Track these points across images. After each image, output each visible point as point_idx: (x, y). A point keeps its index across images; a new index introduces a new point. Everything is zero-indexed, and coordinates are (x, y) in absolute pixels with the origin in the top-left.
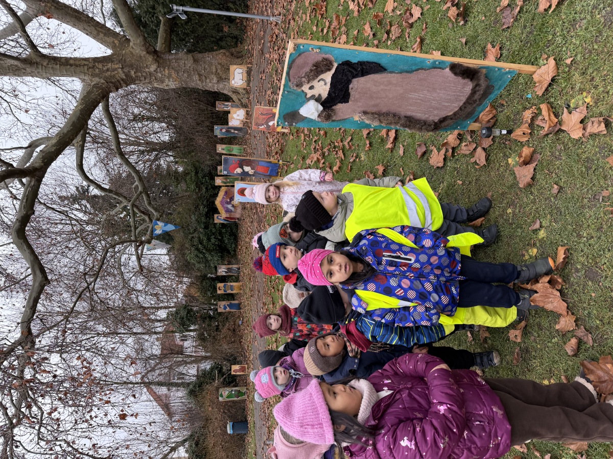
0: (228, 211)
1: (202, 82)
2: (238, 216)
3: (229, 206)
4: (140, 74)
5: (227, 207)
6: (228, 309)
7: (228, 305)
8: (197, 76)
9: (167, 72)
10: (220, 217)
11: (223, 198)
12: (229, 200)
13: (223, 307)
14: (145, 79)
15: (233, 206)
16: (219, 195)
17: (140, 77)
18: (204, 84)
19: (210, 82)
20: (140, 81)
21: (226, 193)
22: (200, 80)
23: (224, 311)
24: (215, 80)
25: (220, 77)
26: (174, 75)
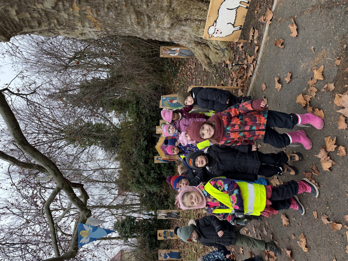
1: (143, 27)
4: (28, 15)
8: (133, 16)
9: (77, 8)
14: (40, 24)
17: (29, 22)
18: (146, 30)
19: (158, 27)
20: (32, 27)
22: (138, 23)
24: (167, 22)
25: (177, 17)
26: (90, 14)
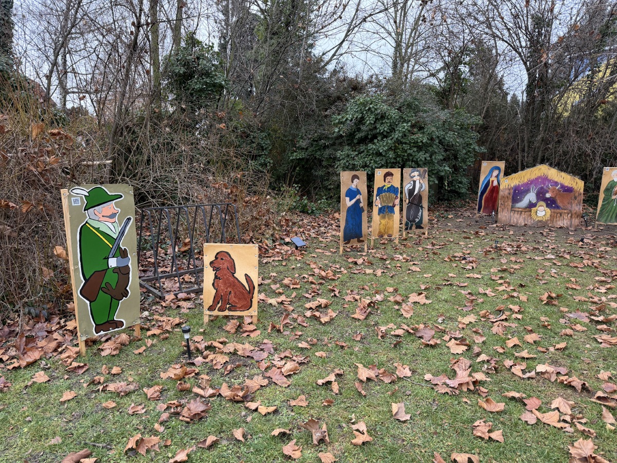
0: (517, 193)
2: (504, 215)
3: (531, 197)
5: (527, 191)
6: (349, 203)
7: (358, 201)
10: (495, 173)
11: (556, 183)
12: (548, 195)
13: (353, 186)
15: (531, 205)
16: (563, 174)
21: (569, 190)
23: (343, 190)
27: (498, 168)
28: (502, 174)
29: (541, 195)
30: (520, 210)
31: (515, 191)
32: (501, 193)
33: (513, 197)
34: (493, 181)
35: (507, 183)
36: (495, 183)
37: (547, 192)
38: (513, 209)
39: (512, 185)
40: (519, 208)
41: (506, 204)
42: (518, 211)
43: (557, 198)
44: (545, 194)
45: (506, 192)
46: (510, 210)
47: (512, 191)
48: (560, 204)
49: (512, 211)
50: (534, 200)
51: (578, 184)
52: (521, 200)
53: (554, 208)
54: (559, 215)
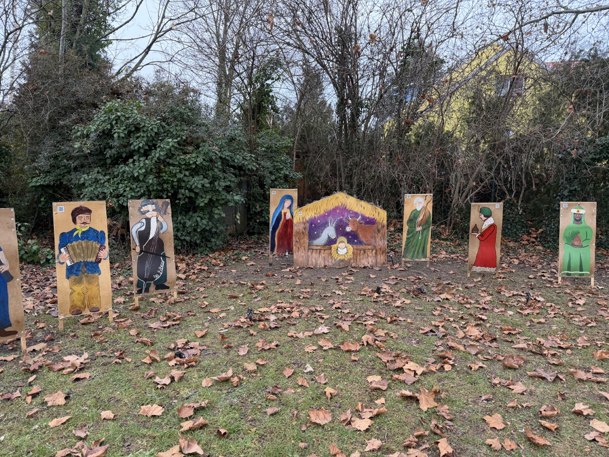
10: (287, 203)
12: (348, 229)
16: (363, 203)
27: (290, 197)
28: (295, 204)
29: (340, 229)
30: (319, 248)
31: (311, 224)
32: (295, 228)
33: (309, 232)
34: (285, 214)
35: (302, 216)
36: (288, 216)
37: (347, 225)
38: (310, 248)
39: (307, 218)
40: (317, 246)
41: (302, 241)
42: (317, 250)
43: (359, 232)
44: (345, 228)
45: (301, 227)
46: (307, 249)
47: (308, 225)
48: (363, 240)
49: (309, 249)
50: (333, 235)
51: (381, 215)
52: (318, 236)
53: (356, 244)
54: (362, 252)
